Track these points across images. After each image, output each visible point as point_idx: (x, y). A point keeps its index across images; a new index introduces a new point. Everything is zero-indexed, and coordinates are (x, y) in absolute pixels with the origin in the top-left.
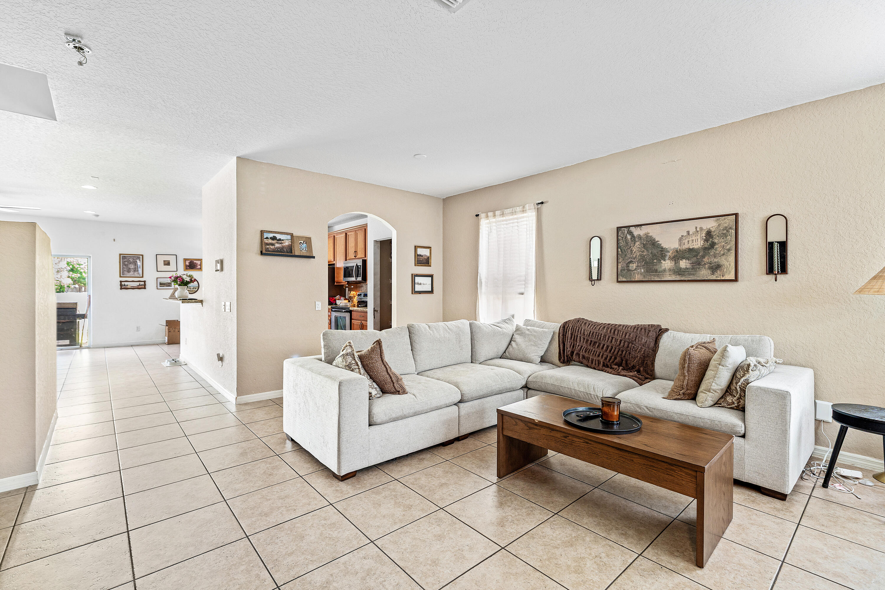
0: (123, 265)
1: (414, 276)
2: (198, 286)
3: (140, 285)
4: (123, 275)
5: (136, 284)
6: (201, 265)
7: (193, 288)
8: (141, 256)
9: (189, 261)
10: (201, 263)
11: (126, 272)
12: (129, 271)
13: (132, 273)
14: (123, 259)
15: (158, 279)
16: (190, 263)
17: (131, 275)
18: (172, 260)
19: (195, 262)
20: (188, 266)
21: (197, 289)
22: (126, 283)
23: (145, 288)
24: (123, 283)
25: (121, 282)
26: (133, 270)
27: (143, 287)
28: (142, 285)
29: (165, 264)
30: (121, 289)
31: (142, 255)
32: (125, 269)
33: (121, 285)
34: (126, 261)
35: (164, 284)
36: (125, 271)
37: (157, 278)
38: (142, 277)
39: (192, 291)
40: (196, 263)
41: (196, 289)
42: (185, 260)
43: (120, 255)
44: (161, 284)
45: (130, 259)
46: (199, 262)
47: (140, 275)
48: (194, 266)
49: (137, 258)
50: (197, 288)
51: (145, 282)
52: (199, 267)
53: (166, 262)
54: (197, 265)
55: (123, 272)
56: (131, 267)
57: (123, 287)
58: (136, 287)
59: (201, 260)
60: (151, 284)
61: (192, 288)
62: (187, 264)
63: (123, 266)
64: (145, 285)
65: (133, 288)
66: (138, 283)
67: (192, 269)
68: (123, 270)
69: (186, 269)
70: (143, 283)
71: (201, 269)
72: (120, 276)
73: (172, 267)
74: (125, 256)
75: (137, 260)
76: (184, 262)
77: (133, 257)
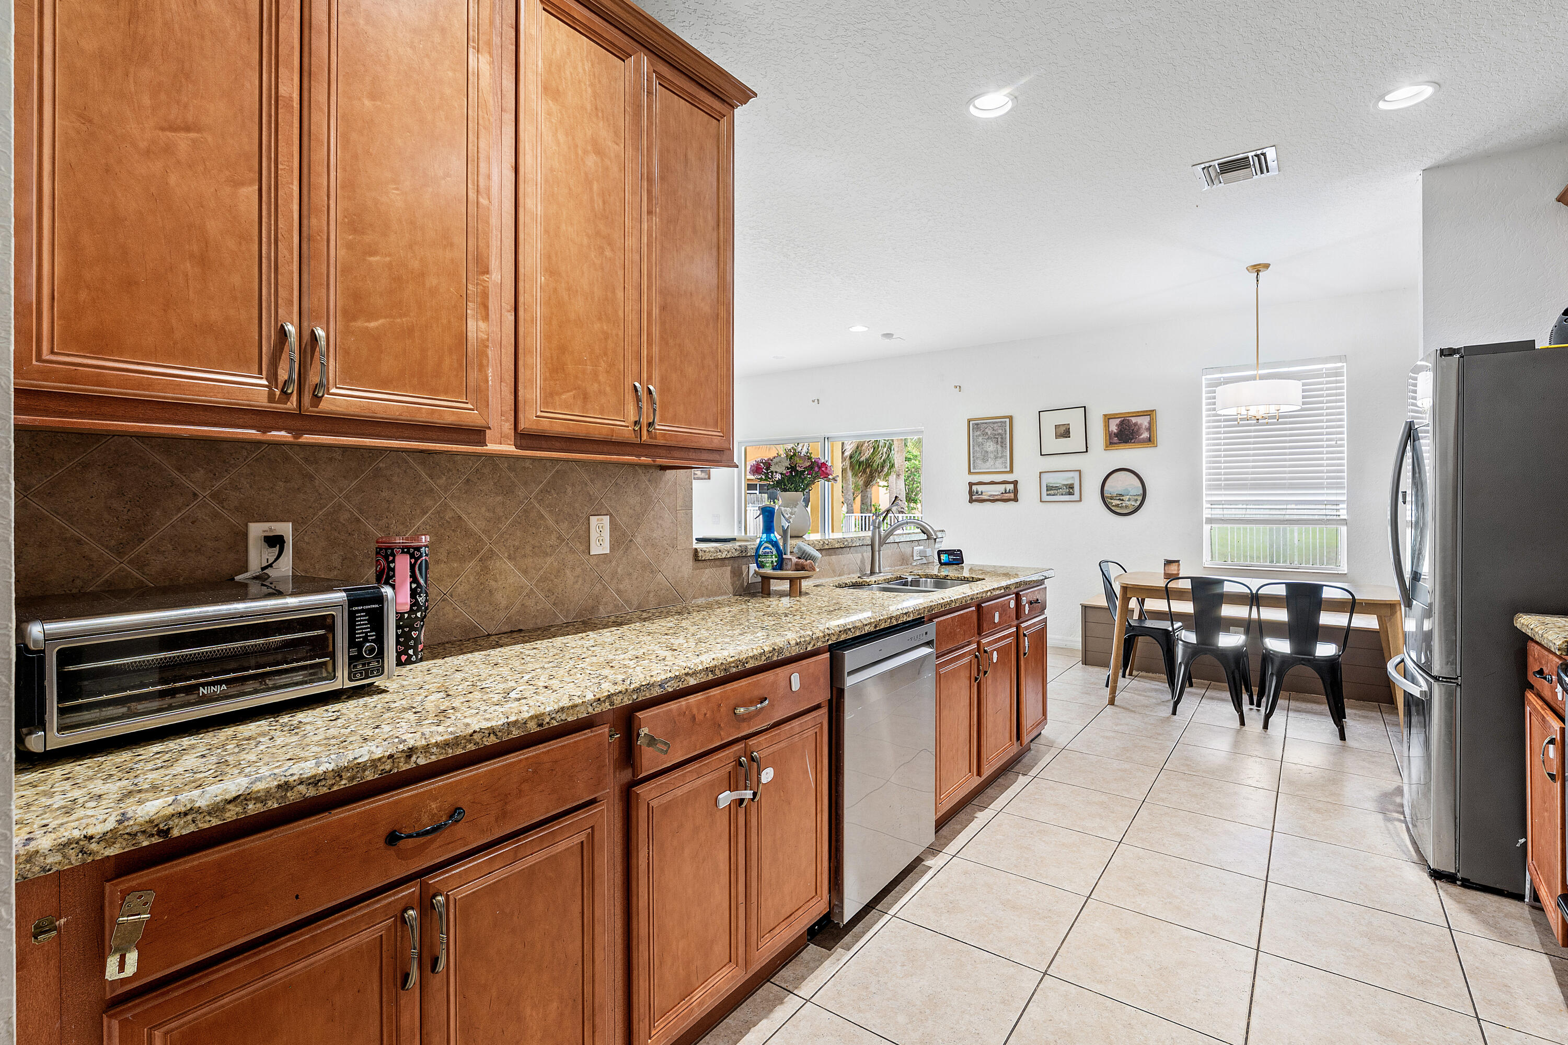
0: (973, 446)
2: (1141, 492)
3: (1006, 493)
4: (975, 468)
5: (997, 490)
6: (1150, 429)
7: (1129, 500)
8: (1007, 420)
9: (1118, 421)
10: (1150, 423)
11: (979, 462)
12: (985, 460)
13: (990, 462)
14: (973, 431)
15: (1042, 475)
16: (1121, 425)
17: (988, 468)
18: (1074, 420)
19: (1134, 420)
20: (1116, 435)
21: (1138, 503)
22: (980, 488)
23: (1016, 499)
24: (974, 488)
25: (971, 484)
26: (992, 456)
27: (1012, 496)
28: (1009, 492)
29: (1058, 436)
30: (971, 501)
31: (1011, 418)
32: (978, 455)
33: (971, 493)
34: (980, 435)
35: (1057, 488)
36: (977, 458)
37: (1040, 473)
38: (1011, 471)
39: (1125, 507)
40: (1136, 424)
41: (1136, 500)
42: (1108, 418)
43: (969, 422)
44: (1049, 488)
45: (987, 431)
46: (1144, 422)
47: (1006, 467)
48: (1132, 434)
49: (999, 424)
50: (1140, 498)
51: (1015, 483)
52: (1145, 435)
53: (1062, 429)
54: (1139, 429)
55: (974, 462)
56: (989, 449)
57: (974, 497)
58: (999, 497)
59: (1150, 413)
60: (1029, 490)
61: (1126, 497)
62: (1114, 428)
63: (974, 448)
64: (1016, 491)
65: (993, 500)
66: (1001, 488)
67: (1126, 442)
68: (973, 457)
69: (1111, 443)
70: (1011, 487)
71: (1150, 441)
72: (970, 472)
73: (1076, 441)
74: (977, 424)
75: (1000, 431)
76: (1107, 425)
77: (994, 423)
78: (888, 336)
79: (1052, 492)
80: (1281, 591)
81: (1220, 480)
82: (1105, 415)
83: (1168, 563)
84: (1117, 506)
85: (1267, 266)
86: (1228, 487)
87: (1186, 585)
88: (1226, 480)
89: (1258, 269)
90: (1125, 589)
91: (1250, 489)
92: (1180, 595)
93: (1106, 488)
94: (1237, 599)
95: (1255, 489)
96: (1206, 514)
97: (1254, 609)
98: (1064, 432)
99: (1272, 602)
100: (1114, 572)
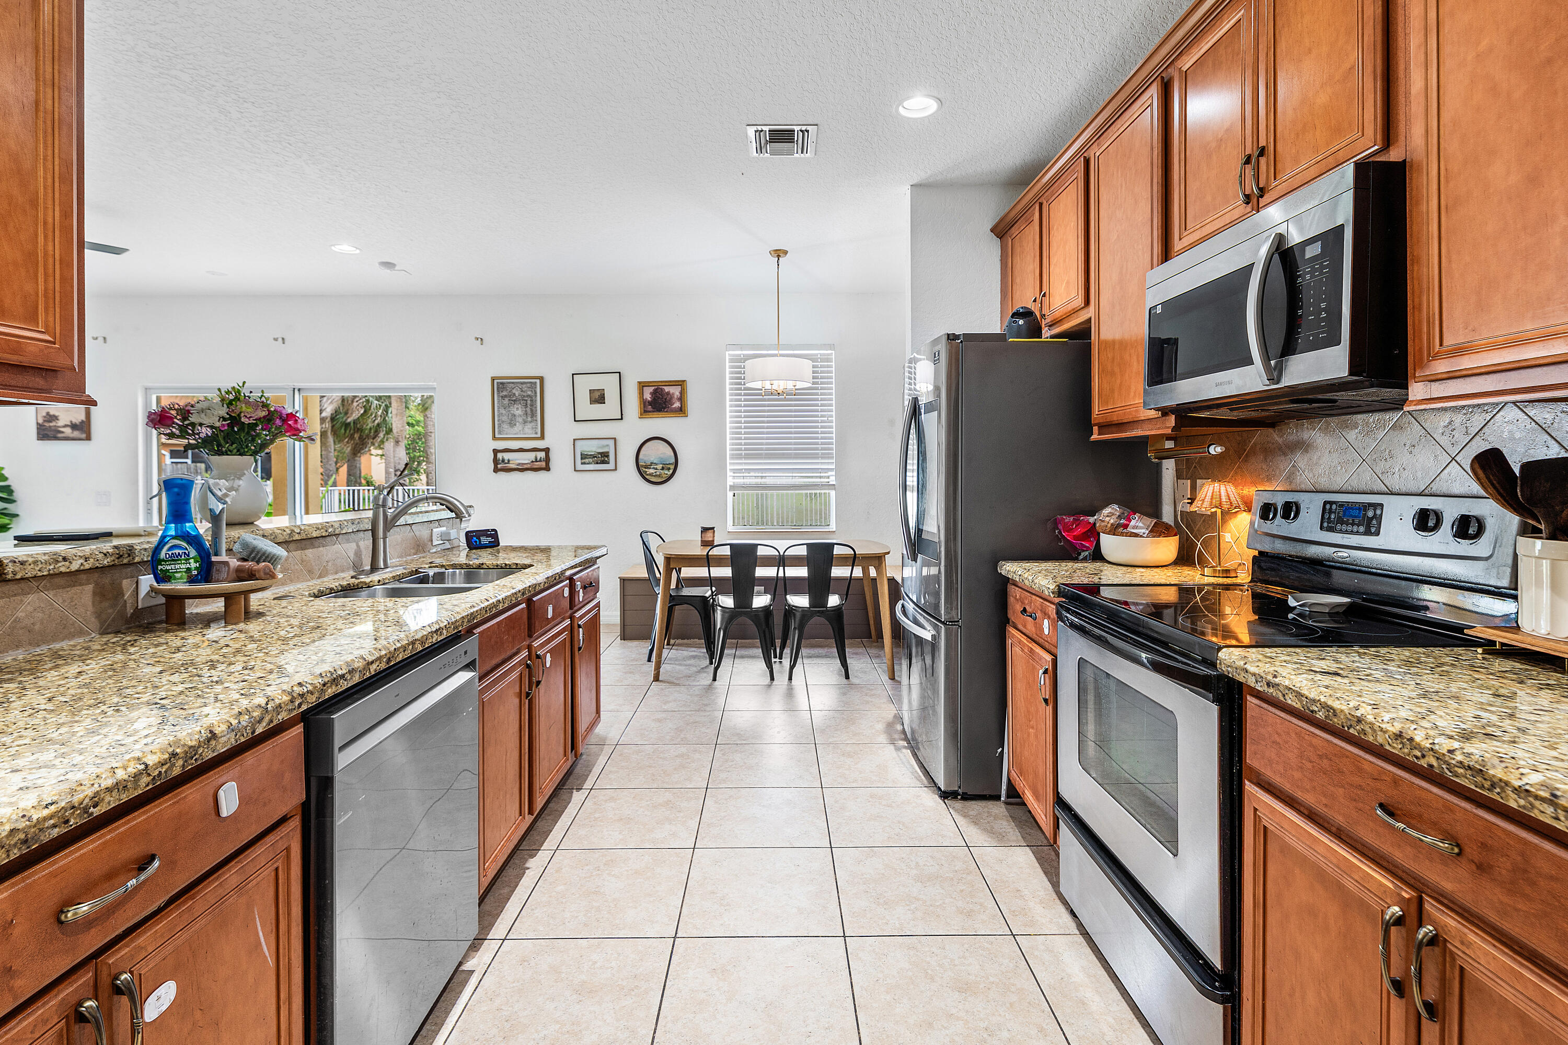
0: (499, 408)
2: (673, 460)
3: (536, 461)
4: (500, 433)
5: (526, 458)
6: (682, 399)
7: (663, 469)
8: (538, 381)
9: (651, 389)
10: (681, 393)
11: (505, 426)
12: (512, 424)
13: (518, 427)
14: (498, 391)
15: (576, 442)
16: (654, 393)
17: (515, 434)
18: (609, 385)
19: (667, 389)
20: (650, 403)
21: (671, 471)
22: (507, 456)
23: (547, 468)
24: (500, 456)
25: (496, 452)
26: (520, 420)
27: (543, 464)
28: (540, 461)
29: (593, 401)
30: (496, 470)
31: (541, 379)
32: (504, 418)
33: (496, 461)
34: (506, 396)
35: (592, 456)
36: (503, 422)
37: (574, 440)
38: (542, 437)
39: (659, 476)
40: (668, 393)
41: (669, 469)
42: (642, 385)
43: (493, 379)
44: (584, 456)
45: (514, 391)
46: (675, 391)
47: (536, 433)
48: (665, 403)
49: (529, 385)
50: (672, 467)
51: (547, 450)
52: (677, 405)
53: (597, 395)
54: (671, 398)
55: (500, 426)
56: (517, 413)
57: (499, 466)
58: (529, 466)
59: (681, 384)
60: (562, 459)
61: (660, 467)
62: (648, 396)
63: (499, 411)
64: (547, 459)
65: (522, 470)
66: (531, 456)
67: (659, 411)
68: (498, 420)
69: (645, 411)
70: (542, 455)
71: (682, 411)
72: (494, 438)
73: (610, 408)
74: (502, 383)
75: (529, 393)
76: (641, 393)
77: (522, 383)
78: (389, 265)
79: (587, 461)
80: (803, 551)
81: (741, 450)
82: (640, 383)
83: (705, 530)
84: (651, 475)
85: (786, 252)
86: (747, 456)
87: (726, 551)
88: (746, 449)
89: (779, 254)
90: (668, 559)
91: (765, 458)
92: (719, 561)
93: (641, 456)
94: (768, 561)
95: (769, 458)
96: (730, 481)
97: (781, 568)
98: (598, 398)
99: (796, 561)
100: (654, 542)
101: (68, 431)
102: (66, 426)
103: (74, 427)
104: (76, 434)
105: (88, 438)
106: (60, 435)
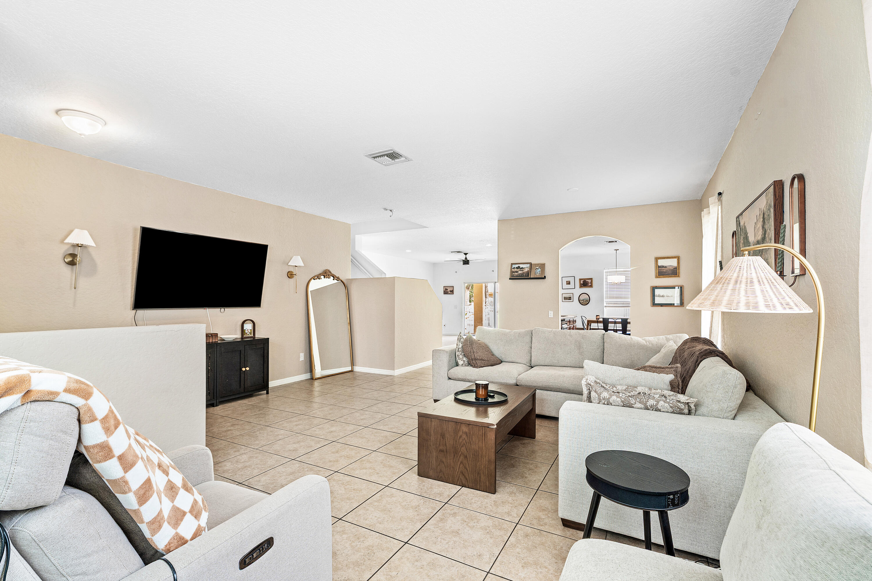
1: (653, 289)
2: (589, 299)
6: (591, 283)
7: (586, 301)
9: (583, 280)
15: (563, 294)
16: (583, 282)
18: (571, 280)
19: (587, 280)
20: (582, 284)
21: (588, 302)
29: (567, 284)
35: (567, 298)
37: (562, 294)
39: (585, 303)
40: (587, 281)
41: (588, 301)
42: (580, 280)
46: (590, 281)
48: (586, 284)
52: (590, 284)
53: (568, 282)
54: (588, 283)
59: (591, 279)
61: (585, 301)
62: (582, 282)
67: (585, 286)
69: (581, 286)
71: (591, 286)
73: (572, 285)
76: (580, 282)
79: (565, 299)
80: (620, 320)
81: (608, 296)
82: (580, 279)
83: (597, 316)
84: (583, 303)
85: (618, 250)
86: (610, 298)
87: (601, 320)
88: (609, 296)
89: (616, 250)
90: (588, 321)
91: (615, 298)
92: (600, 322)
93: (580, 298)
94: (612, 322)
95: (616, 299)
96: (605, 305)
97: (615, 324)
98: (568, 283)
99: (619, 323)
100: (584, 318)
101: (450, 292)
102: (449, 291)
103: (451, 291)
104: (451, 293)
105: (453, 294)
106: (448, 293)
